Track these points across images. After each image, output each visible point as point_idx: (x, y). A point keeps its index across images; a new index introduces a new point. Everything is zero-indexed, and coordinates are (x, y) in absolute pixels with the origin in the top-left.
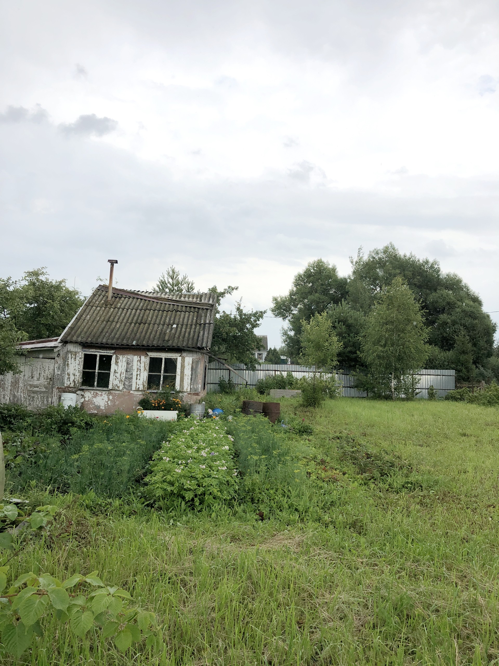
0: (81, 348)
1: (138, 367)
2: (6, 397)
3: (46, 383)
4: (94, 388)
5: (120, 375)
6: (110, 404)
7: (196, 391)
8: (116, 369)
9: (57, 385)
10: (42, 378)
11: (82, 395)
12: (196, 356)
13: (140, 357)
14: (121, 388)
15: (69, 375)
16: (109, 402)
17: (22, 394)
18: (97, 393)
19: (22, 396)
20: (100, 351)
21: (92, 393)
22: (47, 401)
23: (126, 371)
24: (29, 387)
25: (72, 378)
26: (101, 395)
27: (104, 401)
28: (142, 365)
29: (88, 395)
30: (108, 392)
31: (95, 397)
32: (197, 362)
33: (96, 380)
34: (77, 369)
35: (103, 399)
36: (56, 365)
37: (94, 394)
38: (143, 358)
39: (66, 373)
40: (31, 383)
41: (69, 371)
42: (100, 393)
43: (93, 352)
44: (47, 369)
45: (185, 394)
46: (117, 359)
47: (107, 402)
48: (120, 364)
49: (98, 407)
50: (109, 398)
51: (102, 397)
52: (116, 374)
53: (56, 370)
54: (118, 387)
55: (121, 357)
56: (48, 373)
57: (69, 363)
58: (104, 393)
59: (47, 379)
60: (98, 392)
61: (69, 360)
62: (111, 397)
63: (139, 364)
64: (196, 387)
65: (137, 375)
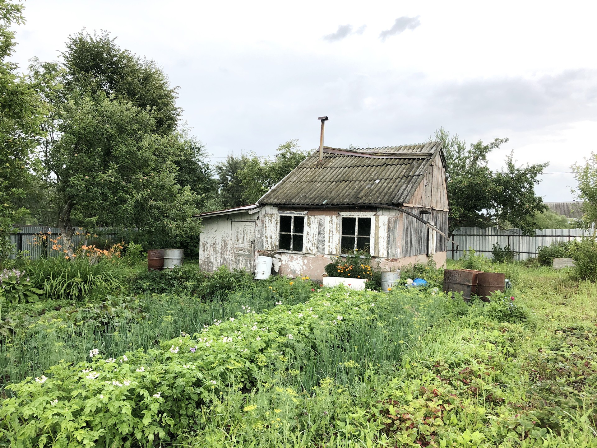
0: (277, 210)
1: (330, 228)
2: (218, 260)
3: (248, 246)
4: (290, 252)
5: (313, 238)
6: (305, 269)
7: (394, 256)
8: (309, 231)
9: (258, 248)
10: (245, 242)
11: (279, 258)
12: (392, 215)
13: (332, 218)
14: (314, 252)
15: (267, 238)
16: (304, 267)
17: (230, 257)
18: (292, 257)
19: (230, 259)
20: (294, 212)
21: (288, 257)
22: (250, 264)
23: (319, 233)
24: (235, 250)
25: (270, 241)
26: (297, 259)
27: (300, 265)
28: (334, 226)
29: (285, 258)
30: (302, 256)
31: (291, 261)
32: (395, 222)
33: (292, 243)
34: (273, 232)
35: (298, 263)
36: (257, 228)
37: (290, 258)
38: (334, 218)
39: (264, 236)
40: (237, 246)
41: (267, 234)
42: (295, 257)
43: (287, 213)
44: (249, 232)
45: (382, 259)
46: (309, 220)
47: (302, 266)
48: (312, 225)
49: (294, 272)
50: (303, 262)
51: (297, 261)
52: (309, 237)
53: (256, 234)
54: (312, 251)
55: (312, 218)
56: (250, 237)
57: (267, 226)
58: (299, 256)
59: (249, 243)
60: (293, 255)
61: (267, 223)
62: (306, 261)
63: (330, 225)
64: (394, 253)
65: (329, 237)
